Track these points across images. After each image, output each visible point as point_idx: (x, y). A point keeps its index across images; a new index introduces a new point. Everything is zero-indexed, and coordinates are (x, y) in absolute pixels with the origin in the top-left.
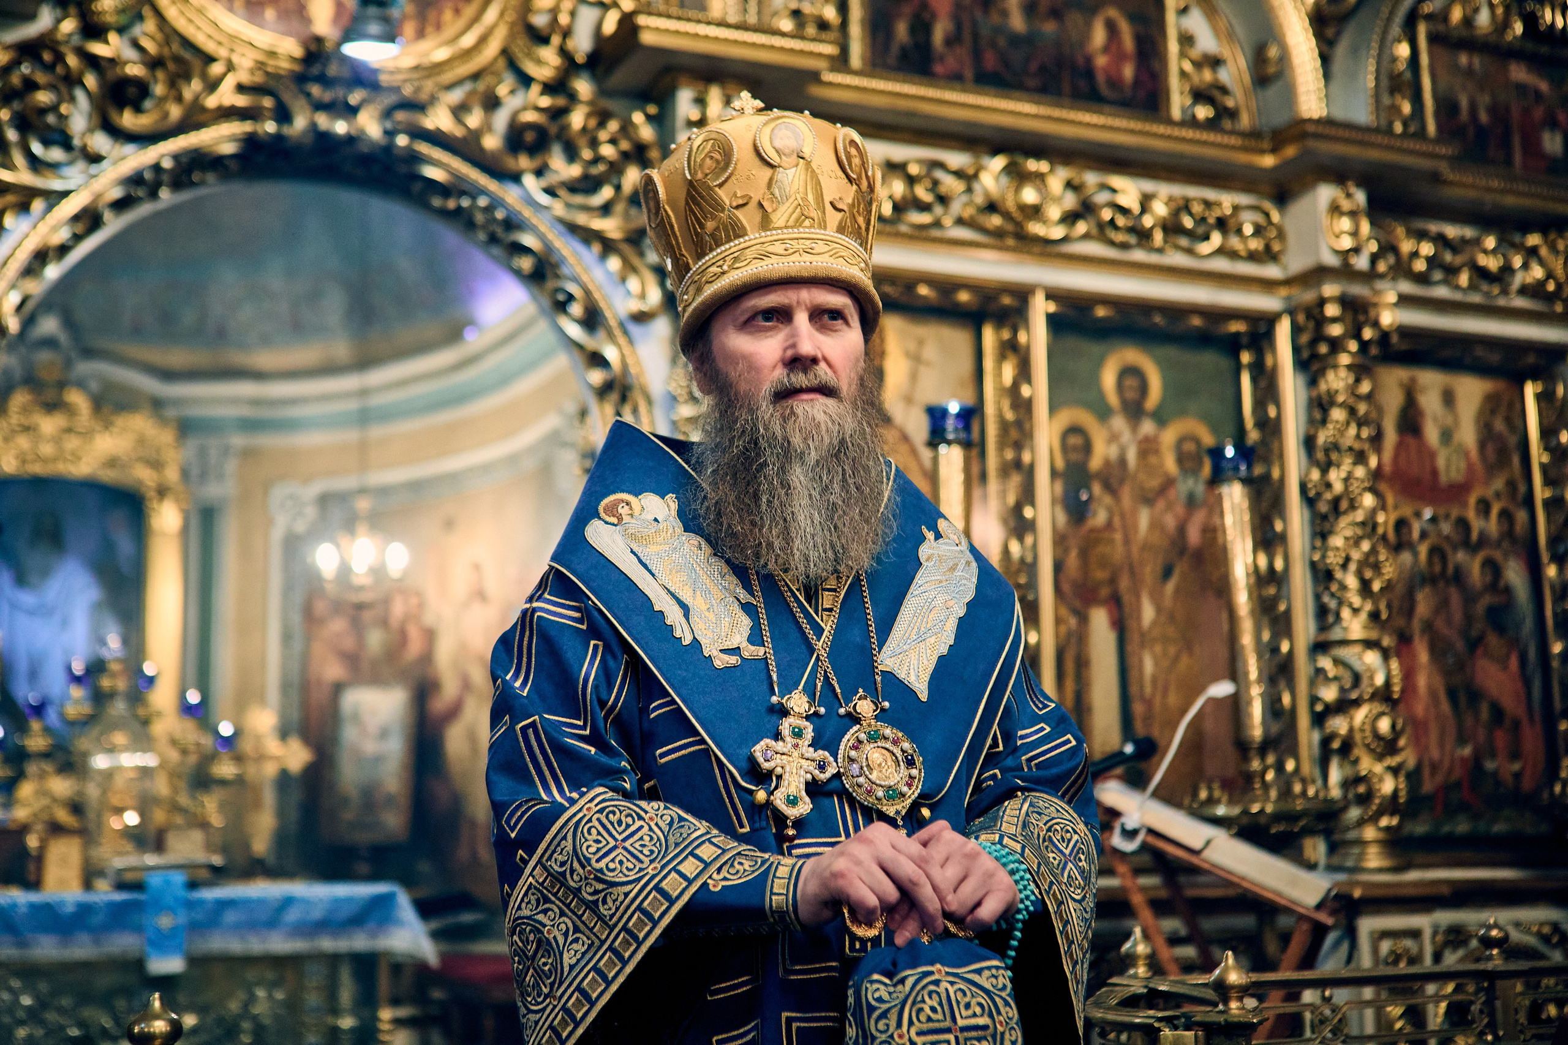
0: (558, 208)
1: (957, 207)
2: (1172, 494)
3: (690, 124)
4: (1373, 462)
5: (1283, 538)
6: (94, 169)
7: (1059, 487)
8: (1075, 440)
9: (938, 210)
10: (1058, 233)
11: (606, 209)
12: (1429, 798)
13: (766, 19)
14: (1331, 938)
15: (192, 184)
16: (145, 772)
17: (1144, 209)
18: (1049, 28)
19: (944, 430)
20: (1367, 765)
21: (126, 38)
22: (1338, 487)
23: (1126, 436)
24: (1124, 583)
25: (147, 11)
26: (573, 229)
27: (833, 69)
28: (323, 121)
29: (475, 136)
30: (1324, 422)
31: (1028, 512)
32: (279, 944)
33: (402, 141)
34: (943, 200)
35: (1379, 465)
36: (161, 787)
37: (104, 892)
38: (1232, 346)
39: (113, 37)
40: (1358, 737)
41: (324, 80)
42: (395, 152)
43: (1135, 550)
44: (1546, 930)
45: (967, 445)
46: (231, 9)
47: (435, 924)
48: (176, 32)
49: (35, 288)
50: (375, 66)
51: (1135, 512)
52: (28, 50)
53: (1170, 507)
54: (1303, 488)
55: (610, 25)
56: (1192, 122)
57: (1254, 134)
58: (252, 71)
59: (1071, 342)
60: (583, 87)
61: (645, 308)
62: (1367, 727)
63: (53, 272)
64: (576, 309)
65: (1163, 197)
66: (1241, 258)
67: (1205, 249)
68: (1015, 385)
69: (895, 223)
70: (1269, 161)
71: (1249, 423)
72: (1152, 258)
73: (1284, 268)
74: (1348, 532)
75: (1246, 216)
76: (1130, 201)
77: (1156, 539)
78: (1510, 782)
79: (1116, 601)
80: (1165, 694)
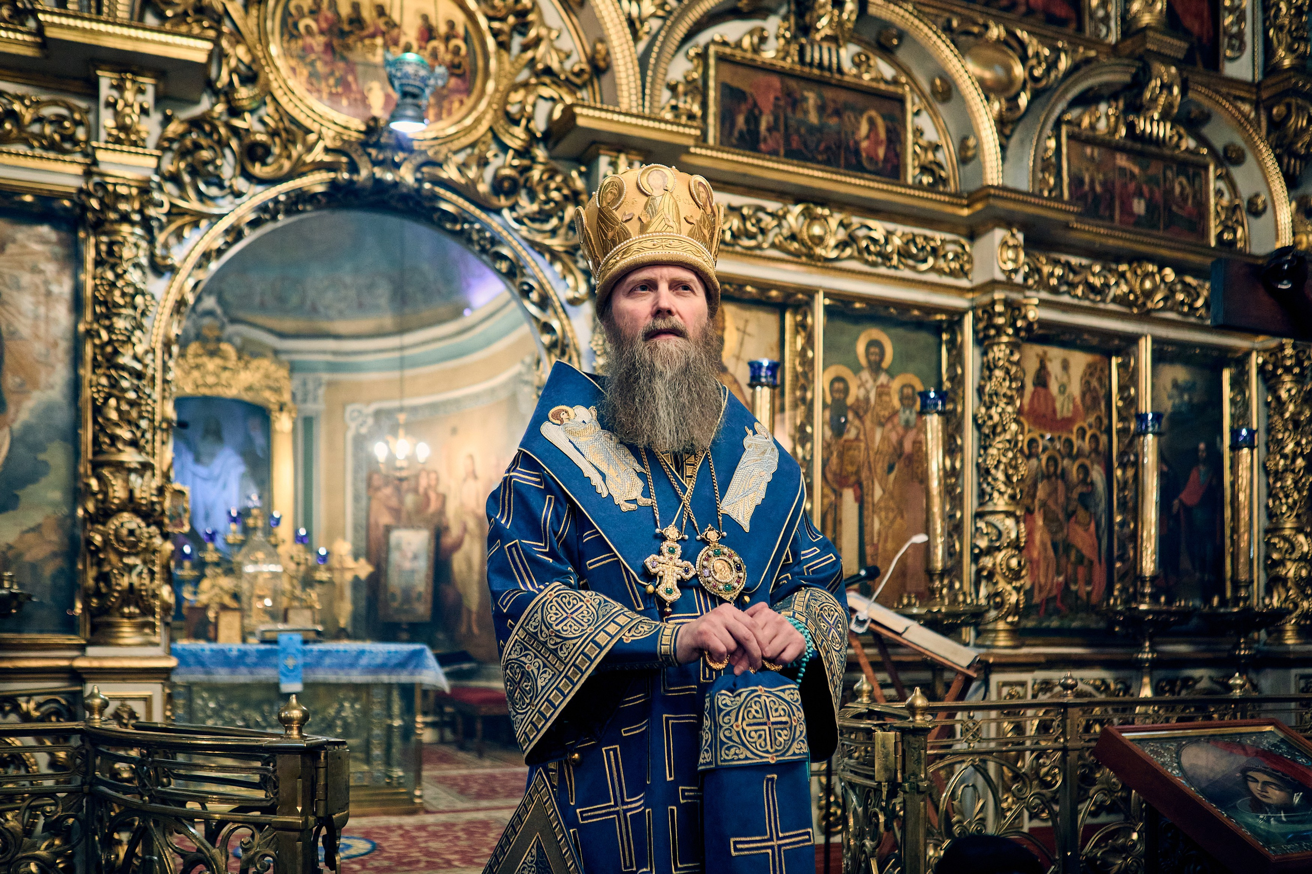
0: (524, 231)
1: (771, 236)
2: (896, 420)
4: (1018, 403)
5: (961, 449)
6: (238, 201)
7: (828, 414)
8: (837, 385)
9: (760, 238)
10: (833, 254)
11: (554, 232)
12: (1037, 606)
13: (656, 111)
14: (974, 685)
15: (299, 212)
16: (275, 575)
17: (887, 242)
18: (833, 121)
19: (760, 377)
20: (1002, 585)
21: (255, 117)
22: (996, 418)
23: (870, 384)
24: (864, 474)
25: (268, 99)
26: (533, 244)
27: (696, 146)
28: (378, 172)
29: (474, 183)
30: (990, 378)
31: (809, 429)
32: (357, 677)
33: (427, 186)
34: (763, 231)
35: (1021, 405)
36: (286, 585)
37: (254, 644)
38: (937, 329)
39: (247, 116)
40: (998, 569)
41: (378, 146)
42: (424, 193)
43: (872, 453)
44: (1098, 683)
45: (773, 386)
46: (320, 99)
47: (447, 669)
48: (287, 113)
49: (203, 276)
50: (410, 136)
51: (873, 430)
52: (195, 123)
53: (894, 427)
54: (975, 418)
55: (557, 115)
56: (920, 186)
57: (957, 195)
58: (334, 139)
59: (839, 324)
60: (540, 153)
61: (577, 295)
62: (1004, 563)
63: (214, 266)
64: (534, 296)
65: (899, 233)
66: (945, 273)
67: (923, 267)
68: (804, 350)
69: (733, 245)
70: (965, 212)
71: (945, 377)
72: (892, 272)
73: (971, 281)
74: (1000, 446)
75: (950, 247)
76: (879, 235)
77: (885, 448)
78: (1085, 597)
79: (858, 485)
80: (886, 541)
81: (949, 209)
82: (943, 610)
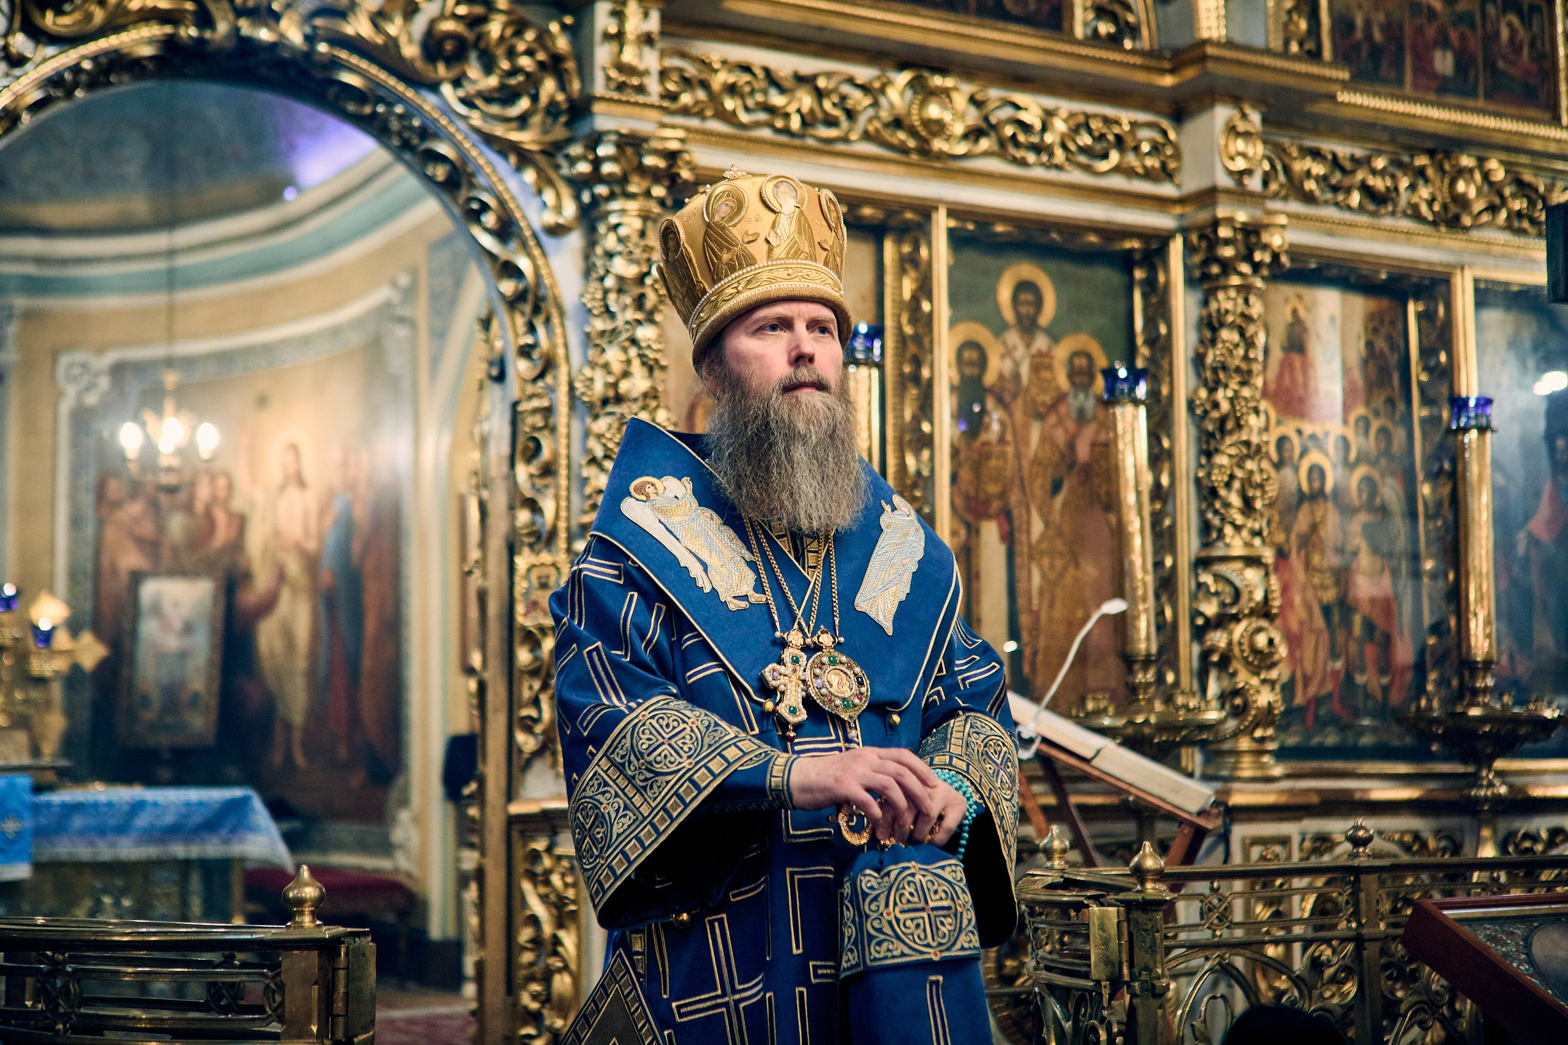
0: (476, 119)
1: (862, 120)
2: (1062, 409)
3: (607, 37)
5: (1170, 455)
6: (16, 71)
8: (970, 355)
9: (845, 124)
10: (961, 149)
11: (522, 121)
12: (1300, 710)
14: (1208, 842)
15: (109, 84)
17: (1044, 129)
19: (854, 352)
20: (1244, 677)
22: (1225, 406)
23: (1020, 352)
24: (1014, 497)
26: (489, 140)
28: (245, 27)
29: (397, 43)
30: (1213, 342)
31: (926, 427)
33: (323, 48)
34: (851, 114)
35: (1265, 383)
38: (1126, 263)
40: (1236, 651)
42: (316, 58)
43: (1025, 463)
44: (1407, 838)
51: (1027, 427)
53: (1060, 421)
54: (1191, 405)
56: (1095, 40)
57: (1154, 54)
59: (970, 255)
61: (561, 221)
62: (1245, 641)
64: (490, 219)
65: (1063, 113)
66: (1137, 175)
67: (1103, 166)
68: (915, 300)
69: (801, 136)
70: (1168, 81)
71: (1140, 340)
72: (1053, 175)
73: (1178, 186)
74: (1233, 451)
75: (1144, 133)
76: (1032, 117)
77: (1047, 453)
78: (1379, 696)
79: (1006, 515)
80: (1052, 605)
81: (1141, 77)
82: (1153, 720)
